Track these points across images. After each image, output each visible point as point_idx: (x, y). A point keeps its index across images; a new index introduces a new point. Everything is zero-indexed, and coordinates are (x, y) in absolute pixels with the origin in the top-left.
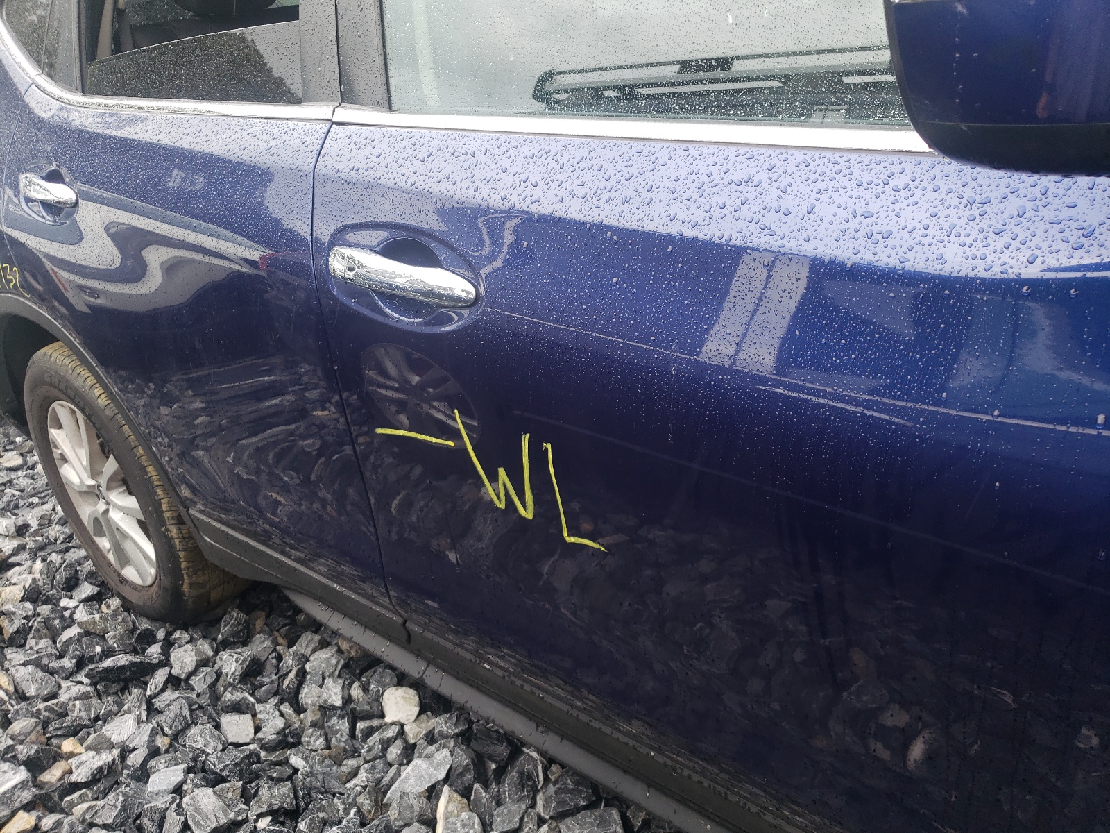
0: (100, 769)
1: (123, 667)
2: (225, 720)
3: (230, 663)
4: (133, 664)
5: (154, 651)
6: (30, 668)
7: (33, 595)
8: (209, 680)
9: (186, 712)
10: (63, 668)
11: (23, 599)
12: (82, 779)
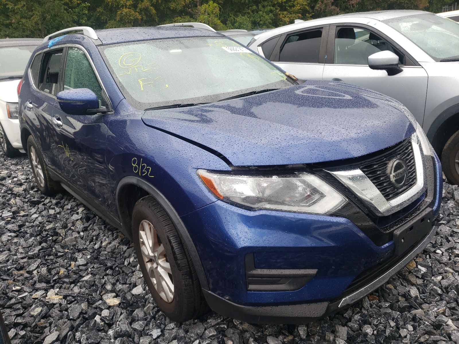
0: (25, 215)
1: (36, 201)
2: (50, 210)
3: (54, 201)
4: (37, 200)
5: (43, 200)
6: (19, 200)
7: (25, 190)
8: (50, 205)
9: (44, 208)
10: (25, 201)
11: (23, 190)
12: (21, 215)
